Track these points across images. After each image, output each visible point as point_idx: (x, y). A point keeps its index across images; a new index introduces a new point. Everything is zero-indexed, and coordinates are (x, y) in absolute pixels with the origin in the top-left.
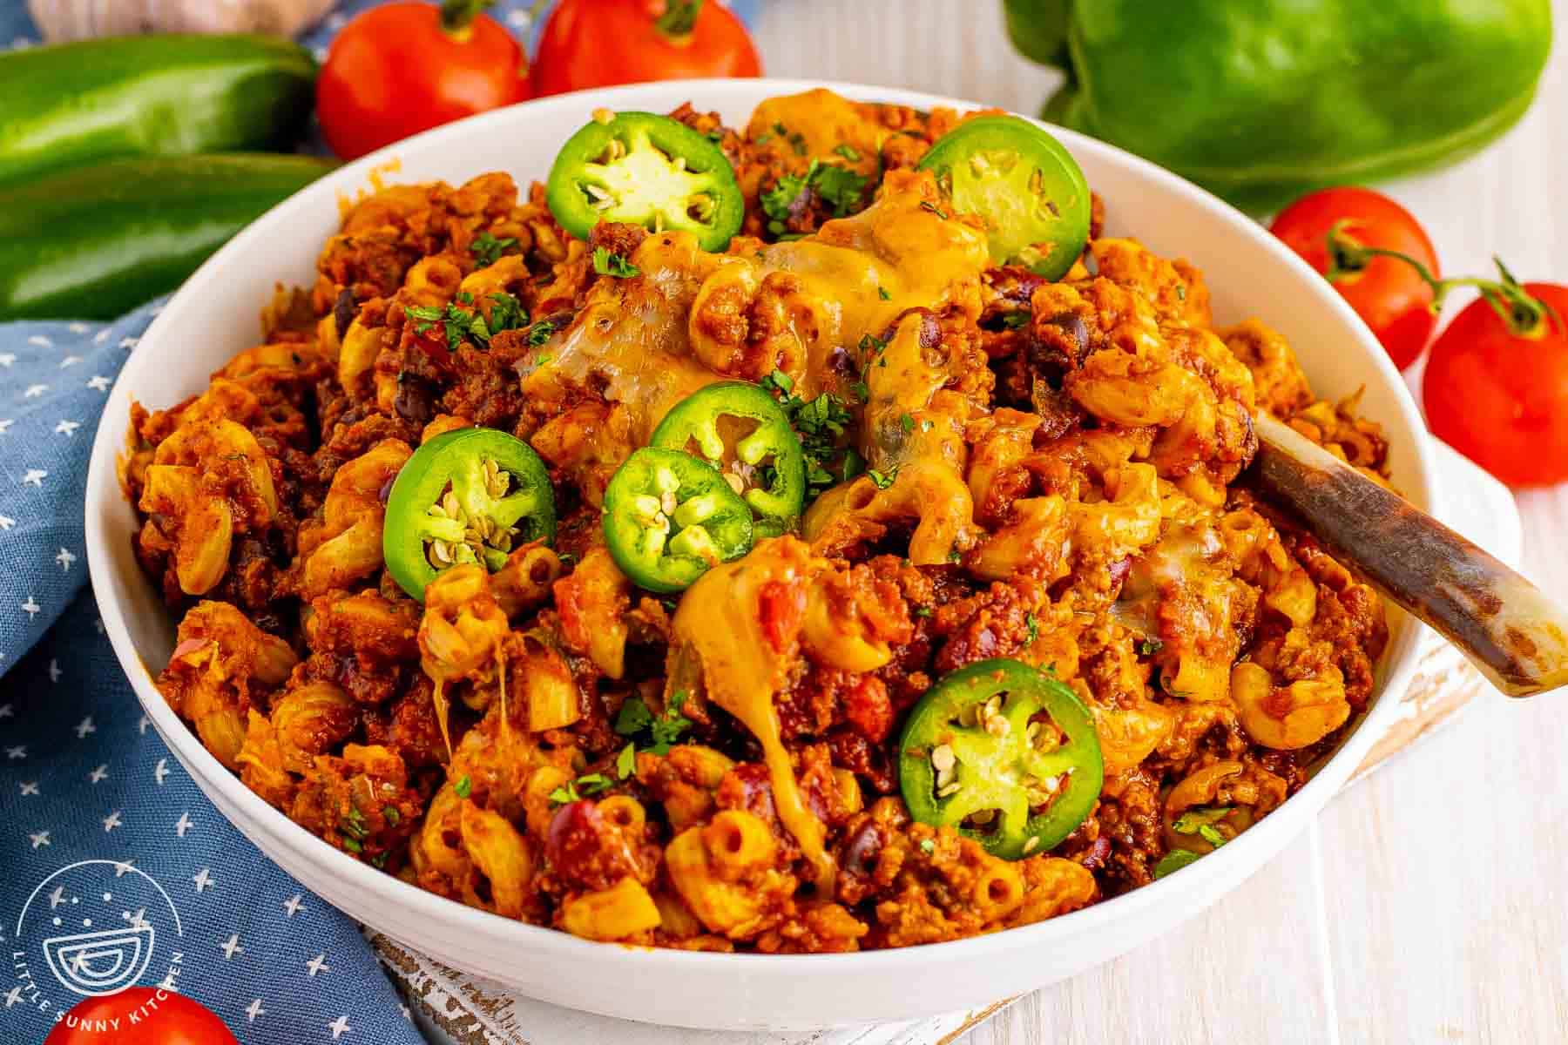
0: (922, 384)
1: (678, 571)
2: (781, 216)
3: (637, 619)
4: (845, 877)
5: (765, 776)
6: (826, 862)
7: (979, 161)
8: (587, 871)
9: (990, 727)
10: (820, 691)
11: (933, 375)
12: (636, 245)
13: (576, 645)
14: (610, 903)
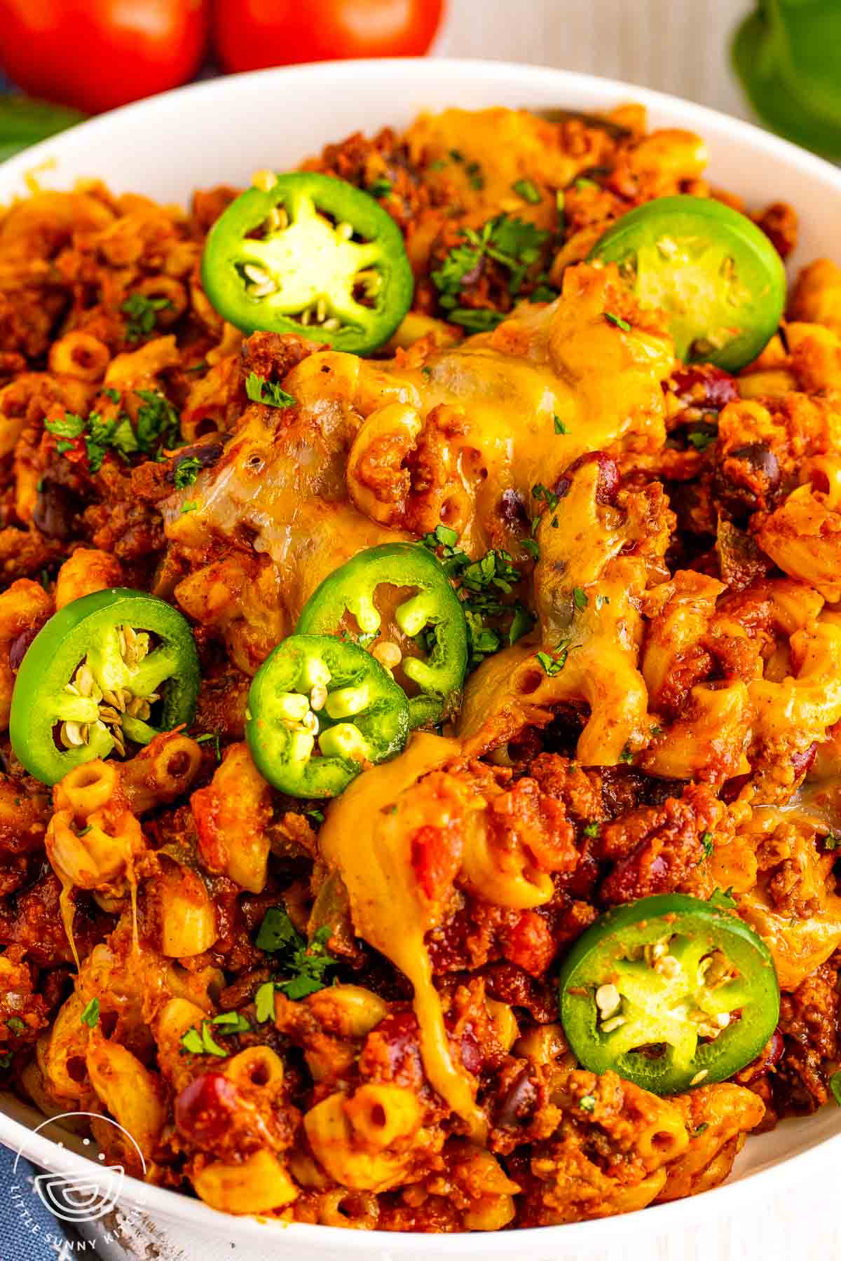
0: (597, 551)
1: (328, 777)
2: (454, 290)
3: (281, 834)
4: (498, 1134)
5: (415, 1033)
6: (477, 1118)
7: (668, 245)
8: (218, 1147)
9: (660, 967)
10: (476, 930)
11: (609, 540)
12: (294, 363)
13: (214, 867)
14: (242, 1184)
